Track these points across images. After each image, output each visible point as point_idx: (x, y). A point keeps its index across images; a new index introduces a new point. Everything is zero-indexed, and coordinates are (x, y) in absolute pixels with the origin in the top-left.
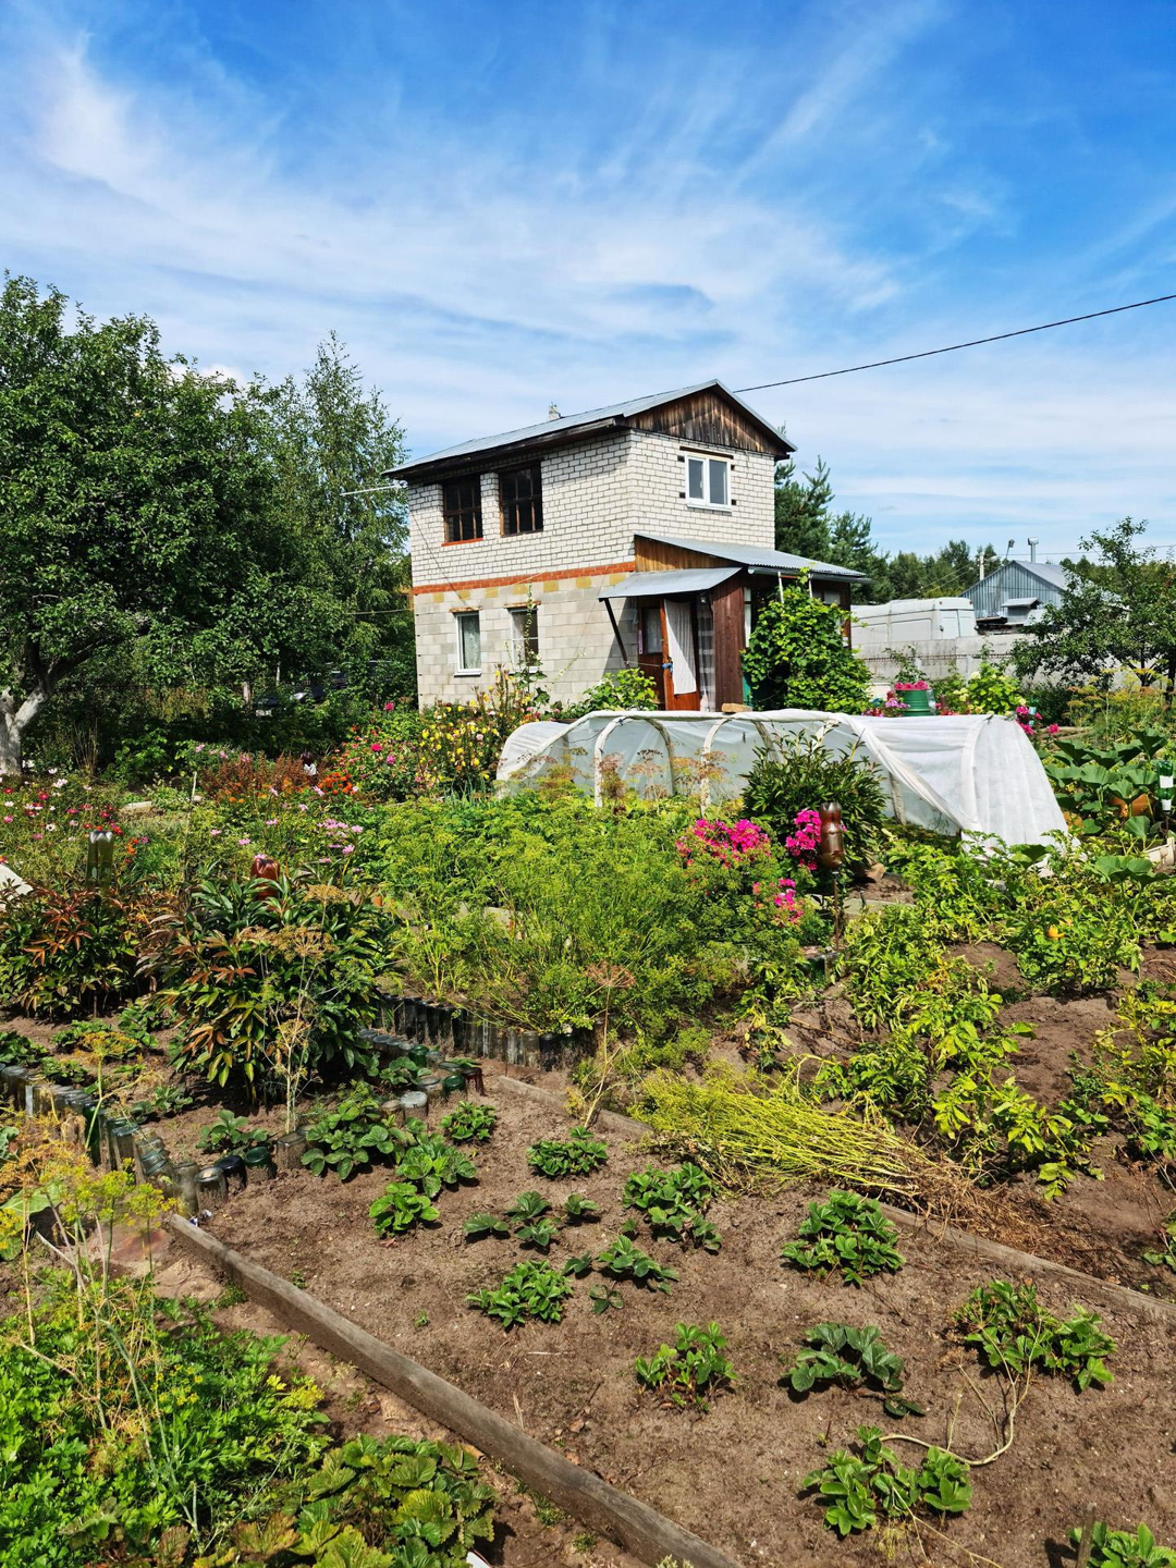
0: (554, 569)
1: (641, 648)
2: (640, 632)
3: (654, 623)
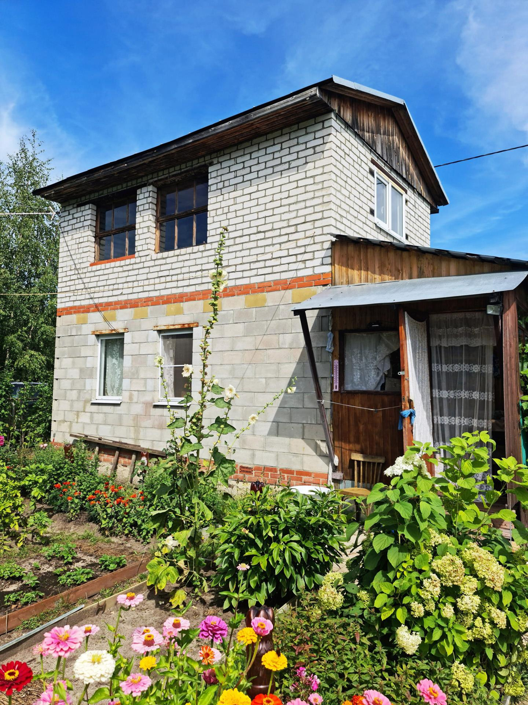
1: (336, 383)
2: (336, 362)
3: (357, 351)
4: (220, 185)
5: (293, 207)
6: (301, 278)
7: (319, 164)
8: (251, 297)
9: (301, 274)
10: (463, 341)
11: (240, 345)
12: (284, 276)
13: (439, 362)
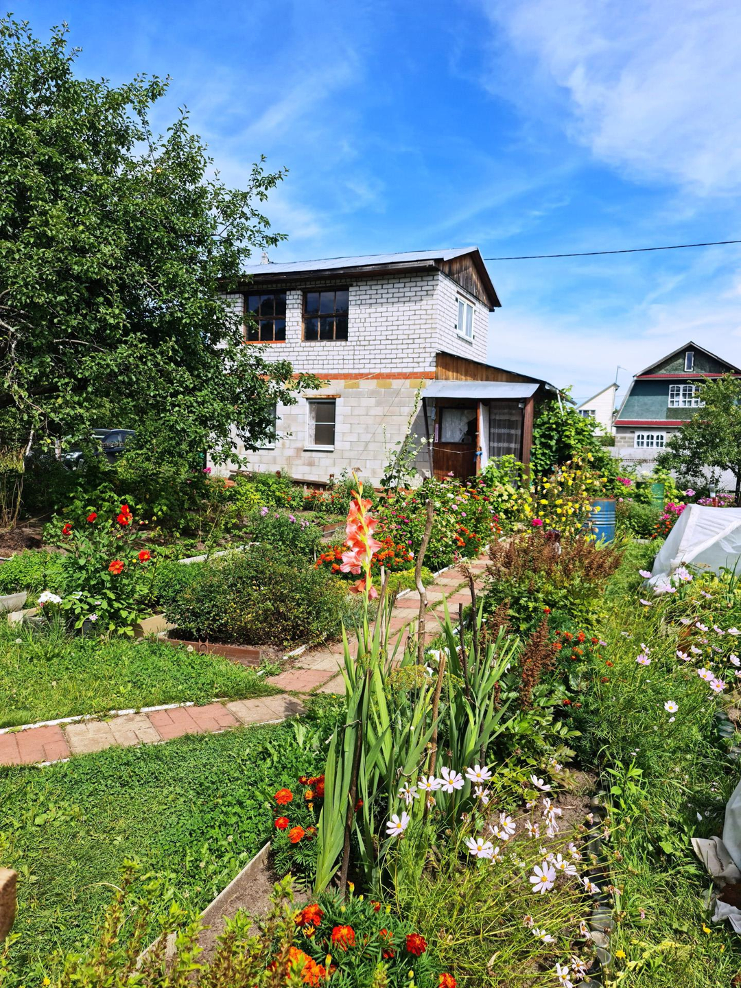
0: (356, 371)
1: (437, 438)
2: (437, 426)
3: (449, 419)
4: (359, 302)
5: (411, 327)
6: (416, 373)
7: (430, 302)
8: (381, 381)
9: (416, 370)
10: (506, 417)
11: (372, 412)
12: (405, 370)
13: (494, 427)
